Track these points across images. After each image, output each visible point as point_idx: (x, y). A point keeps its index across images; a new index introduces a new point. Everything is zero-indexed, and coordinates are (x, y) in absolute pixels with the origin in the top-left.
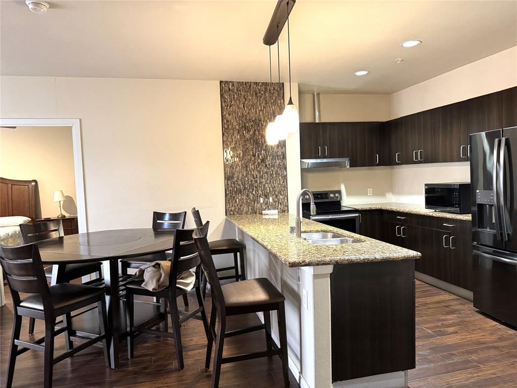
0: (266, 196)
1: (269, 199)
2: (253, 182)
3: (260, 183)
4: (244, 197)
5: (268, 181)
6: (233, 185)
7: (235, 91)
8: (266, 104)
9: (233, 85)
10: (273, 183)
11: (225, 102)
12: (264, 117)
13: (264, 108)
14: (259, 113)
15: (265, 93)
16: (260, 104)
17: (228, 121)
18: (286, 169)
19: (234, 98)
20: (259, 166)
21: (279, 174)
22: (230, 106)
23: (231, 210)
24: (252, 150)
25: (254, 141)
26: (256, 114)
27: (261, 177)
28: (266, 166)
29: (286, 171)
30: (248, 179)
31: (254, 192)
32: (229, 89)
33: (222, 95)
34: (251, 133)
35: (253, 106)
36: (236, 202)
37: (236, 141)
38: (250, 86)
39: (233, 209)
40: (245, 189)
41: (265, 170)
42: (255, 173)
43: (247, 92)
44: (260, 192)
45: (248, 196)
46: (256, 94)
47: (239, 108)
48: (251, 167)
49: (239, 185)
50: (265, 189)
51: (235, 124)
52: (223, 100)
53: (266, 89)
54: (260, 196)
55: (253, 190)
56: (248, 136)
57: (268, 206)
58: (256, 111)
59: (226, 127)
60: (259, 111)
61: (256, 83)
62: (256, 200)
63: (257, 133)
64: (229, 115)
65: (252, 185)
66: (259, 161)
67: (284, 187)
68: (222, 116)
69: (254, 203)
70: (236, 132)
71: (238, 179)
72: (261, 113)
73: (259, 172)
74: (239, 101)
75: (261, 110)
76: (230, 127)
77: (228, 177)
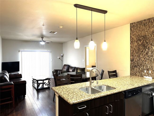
1: (149, 71)
2: (142, 63)
3: (145, 64)
5: (149, 63)
6: (133, 64)
8: (149, 28)
9: (135, 24)
10: (152, 64)
11: (132, 31)
12: (148, 34)
15: (149, 23)
16: (146, 29)
17: (132, 38)
19: (135, 29)
20: (145, 56)
22: (134, 32)
23: (132, 74)
24: (142, 49)
25: (143, 45)
27: (146, 61)
28: (148, 56)
30: (140, 61)
32: (133, 26)
33: (131, 29)
34: (142, 42)
35: (143, 30)
36: (134, 70)
37: (135, 46)
38: (142, 22)
40: (138, 65)
41: (148, 58)
42: (143, 59)
43: (141, 25)
44: (145, 68)
45: (139, 68)
46: (144, 25)
47: (137, 32)
48: (141, 56)
49: (136, 64)
50: (147, 66)
51: (135, 39)
53: (149, 21)
54: (145, 70)
55: (142, 66)
56: (140, 43)
57: (148, 75)
58: (144, 32)
59: (132, 40)
60: (146, 32)
61: (145, 20)
63: (144, 41)
64: (133, 36)
66: (145, 54)
68: (130, 37)
69: (142, 72)
70: (135, 42)
71: (135, 61)
73: (145, 59)
74: (137, 29)
75: (147, 31)
76: (133, 40)
77: (132, 60)
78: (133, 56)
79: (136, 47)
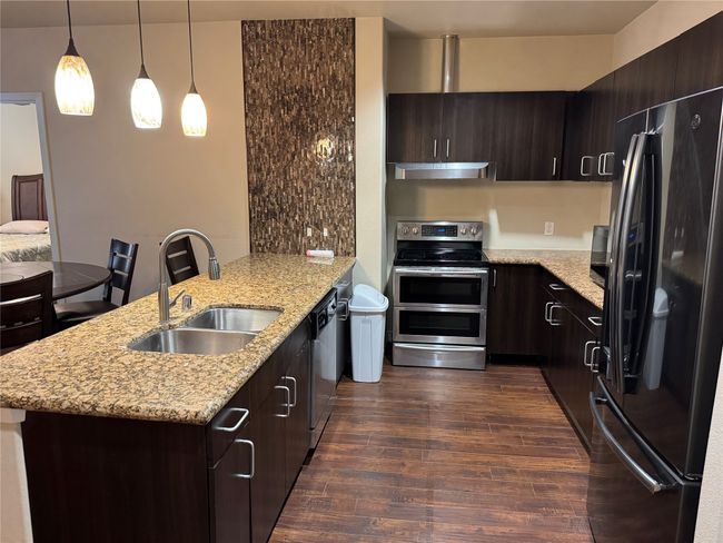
0: (318, 226)
1: (322, 231)
2: (296, 201)
3: (308, 202)
4: (281, 225)
5: (322, 201)
6: (262, 204)
7: (267, 36)
8: (321, 59)
9: (263, 27)
10: (330, 204)
11: (250, 57)
12: (317, 84)
13: (317, 65)
14: (308, 76)
15: (319, 38)
16: (310, 60)
17: (254, 92)
18: (354, 179)
19: (265, 51)
20: (306, 172)
21: (341, 188)
22: (258, 66)
23: (259, 245)
24: (295, 142)
25: (298, 128)
26: (303, 77)
27: (310, 192)
28: (318, 174)
29: (355, 184)
30: (288, 194)
31: (297, 218)
32: (257, 34)
33: (244, 47)
34: (294, 113)
35: (297, 63)
36: (267, 232)
37: (267, 127)
38: (293, 28)
39: (262, 242)
40: (282, 210)
41: (317, 180)
42: (300, 184)
43: (287, 38)
44: (307, 218)
45: (286, 222)
46: (303, 41)
47: (273, 68)
48: (293, 173)
49: (272, 204)
50: (316, 213)
51: (266, 96)
52: (246, 54)
53: (321, 30)
54: (307, 225)
55: (296, 213)
56: (287, 118)
57: (321, 243)
58: (303, 73)
59: (251, 101)
60: (309, 72)
61: (304, 22)
62: (300, 231)
63: (303, 112)
64: (257, 80)
65: (293, 205)
66: (307, 164)
67: (350, 211)
68: (245, 83)
69: (297, 236)
70: (267, 112)
71: (270, 193)
72: (312, 77)
73: (306, 183)
74: (274, 55)
75: (311, 71)
76: (257, 102)
77: (255, 190)
78: (259, 170)
79: (273, 134)
